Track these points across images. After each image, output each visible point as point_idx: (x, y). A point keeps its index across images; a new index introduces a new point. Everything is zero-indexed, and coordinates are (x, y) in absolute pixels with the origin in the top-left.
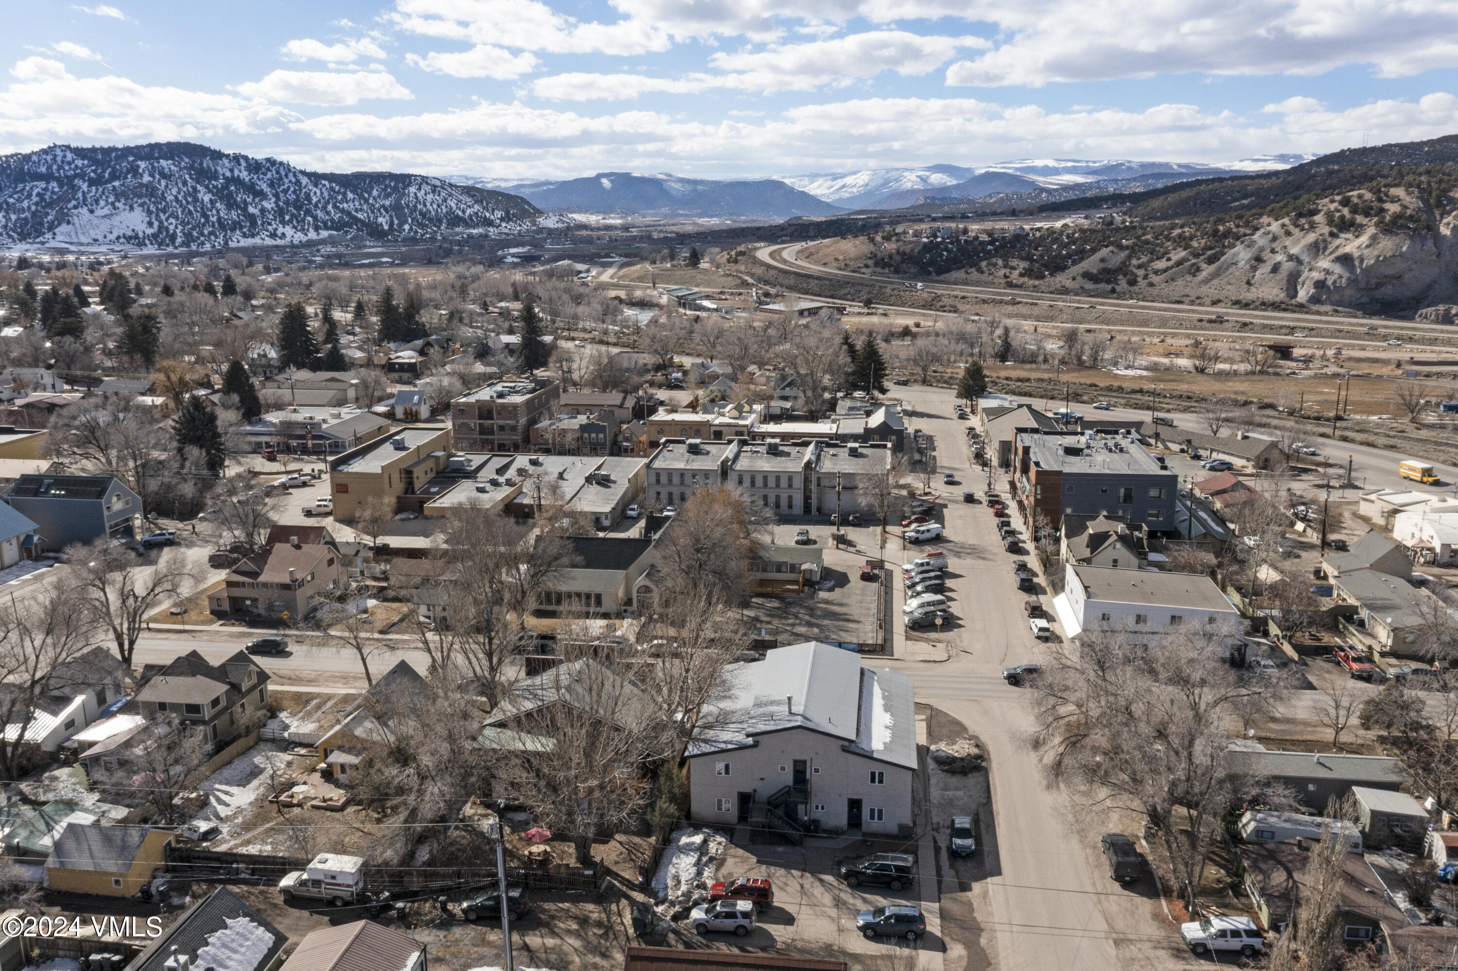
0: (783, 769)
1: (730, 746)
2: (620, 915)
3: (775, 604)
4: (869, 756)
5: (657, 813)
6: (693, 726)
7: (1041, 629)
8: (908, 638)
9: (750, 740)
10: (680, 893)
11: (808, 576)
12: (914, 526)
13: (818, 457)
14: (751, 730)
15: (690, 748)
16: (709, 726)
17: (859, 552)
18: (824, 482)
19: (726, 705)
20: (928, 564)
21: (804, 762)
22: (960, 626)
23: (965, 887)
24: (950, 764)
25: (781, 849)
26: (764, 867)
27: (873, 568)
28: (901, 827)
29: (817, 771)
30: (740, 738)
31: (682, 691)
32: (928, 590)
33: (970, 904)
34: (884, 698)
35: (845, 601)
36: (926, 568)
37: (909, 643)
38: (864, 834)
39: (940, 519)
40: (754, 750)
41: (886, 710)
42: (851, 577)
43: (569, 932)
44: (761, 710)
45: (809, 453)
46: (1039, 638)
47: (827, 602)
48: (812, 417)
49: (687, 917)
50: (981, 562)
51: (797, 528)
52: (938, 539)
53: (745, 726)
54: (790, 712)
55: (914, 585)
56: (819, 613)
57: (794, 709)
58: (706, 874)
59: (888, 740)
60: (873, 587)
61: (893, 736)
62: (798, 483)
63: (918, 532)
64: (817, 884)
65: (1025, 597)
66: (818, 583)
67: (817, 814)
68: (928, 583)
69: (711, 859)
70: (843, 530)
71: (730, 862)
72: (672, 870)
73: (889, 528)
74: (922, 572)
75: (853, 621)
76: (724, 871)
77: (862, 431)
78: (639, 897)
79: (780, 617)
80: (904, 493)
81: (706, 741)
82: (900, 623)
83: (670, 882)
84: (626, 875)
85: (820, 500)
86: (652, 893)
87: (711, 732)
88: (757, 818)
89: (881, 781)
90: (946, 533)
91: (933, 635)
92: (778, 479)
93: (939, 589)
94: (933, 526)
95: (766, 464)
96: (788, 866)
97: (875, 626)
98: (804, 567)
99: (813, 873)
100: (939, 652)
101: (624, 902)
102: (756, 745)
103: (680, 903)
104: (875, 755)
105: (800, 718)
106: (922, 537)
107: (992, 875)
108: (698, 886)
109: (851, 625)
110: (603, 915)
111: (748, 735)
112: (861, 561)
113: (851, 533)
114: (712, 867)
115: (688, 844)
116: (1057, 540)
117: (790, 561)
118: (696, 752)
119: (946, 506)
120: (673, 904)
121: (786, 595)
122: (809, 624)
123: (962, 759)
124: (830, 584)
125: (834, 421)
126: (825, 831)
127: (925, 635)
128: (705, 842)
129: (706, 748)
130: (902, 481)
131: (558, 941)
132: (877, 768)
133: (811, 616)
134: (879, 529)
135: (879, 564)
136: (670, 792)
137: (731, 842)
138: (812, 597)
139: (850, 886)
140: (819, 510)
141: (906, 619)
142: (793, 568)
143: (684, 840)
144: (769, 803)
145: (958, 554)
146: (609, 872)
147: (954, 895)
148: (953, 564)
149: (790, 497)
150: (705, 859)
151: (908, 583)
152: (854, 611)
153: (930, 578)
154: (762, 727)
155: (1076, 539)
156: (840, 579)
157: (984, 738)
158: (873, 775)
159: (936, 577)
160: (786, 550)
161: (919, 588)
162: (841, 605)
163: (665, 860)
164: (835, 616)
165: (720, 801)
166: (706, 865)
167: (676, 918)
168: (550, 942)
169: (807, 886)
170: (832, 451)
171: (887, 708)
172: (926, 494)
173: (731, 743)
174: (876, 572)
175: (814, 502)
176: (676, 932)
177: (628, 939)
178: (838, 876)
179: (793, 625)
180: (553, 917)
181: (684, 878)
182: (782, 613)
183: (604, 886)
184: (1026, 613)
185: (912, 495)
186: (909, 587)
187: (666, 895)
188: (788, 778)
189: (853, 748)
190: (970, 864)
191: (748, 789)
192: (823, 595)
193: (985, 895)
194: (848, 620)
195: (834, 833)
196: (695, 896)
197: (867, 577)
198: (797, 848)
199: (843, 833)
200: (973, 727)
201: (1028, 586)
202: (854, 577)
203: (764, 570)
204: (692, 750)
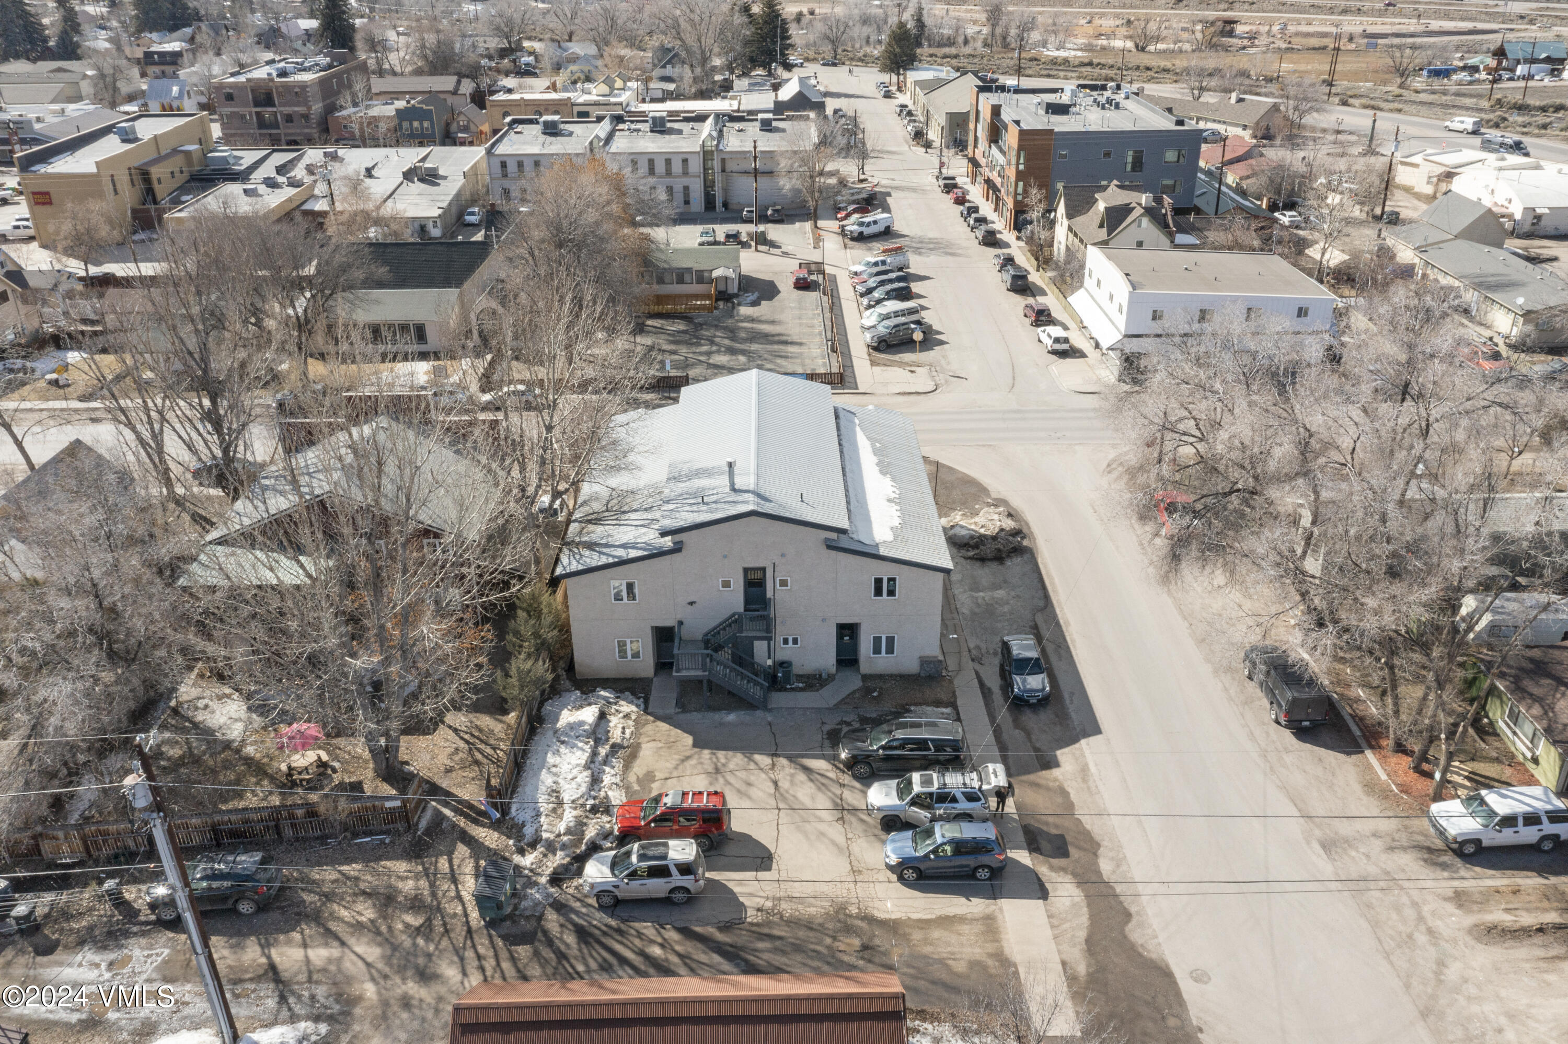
0: (726, 584)
1: (633, 554)
2: (454, 880)
3: (680, 326)
4: (872, 555)
5: (514, 681)
6: (568, 522)
7: (1057, 340)
8: (873, 363)
9: (668, 542)
10: (562, 827)
11: (722, 287)
12: (855, 216)
13: (721, 132)
14: (669, 523)
15: (564, 559)
16: (595, 520)
17: (785, 254)
18: (730, 166)
19: (621, 481)
20: (884, 263)
21: (764, 570)
22: (942, 343)
23: (1049, 763)
24: (976, 546)
25: (731, 717)
26: (706, 753)
27: (810, 273)
28: (925, 662)
29: (784, 583)
30: (650, 537)
31: (543, 462)
32: (889, 296)
33: (1064, 793)
34: (876, 452)
35: (777, 317)
36: (881, 268)
37: (877, 369)
38: (865, 678)
39: (886, 209)
40: (676, 556)
41: (883, 472)
42: (780, 286)
43: (358, 927)
44: (681, 487)
45: (707, 127)
46: (1055, 352)
47: (753, 320)
48: (703, 95)
49: (579, 873)
50: (950, 258)
51: (700, 228)
52: (887, 233)
53: (657, 514)
54: (734, 490)
55: (870, 291)
56: (743, 335)
57: (739, 483)
58: (607, 779)
59: (896, 522)
60: (812, 297)
61: (904, 514)
62: (695, 166)
63: (861, 224)
64: (801, 777)
65: (1020, 302)
66: (736, 296)
67: (784, 653)
68: (889, 287)
69: (615, 748)
70: (761, 228)
71: (647, 751)
72: (546, 779)
73: (820, 223)
74: (878, 274)
75: (792, 343)
76: (638, 769)
77: (772, 106)
78: (489, 837)
79: (688, 343)
80: (833, 181)
81: (591, 546)
82: (858, 344)
83: (544, 807)
84: (464, 794)
85: (726, 190)
86: (512, 828)
87: (599, 529)
88: (689, 670)
89: (891, 593)
90: (897, 227)
91: (908, 357)
92: (668, 162)
93: (904, 294)
94: (879, 215)
95: (651, 144)
96: (747, 747)
97: (825, 349)
98: (715, 274)
99: (790, 758)
100: (921, 380)
101: (462, 850)
102: (677, 549)
103: (564, 847)
104: (883, 552)
105: (751, 497)
106: (867, 231)
107: (1086, 735)
108: (594, 810)
109: (791, 349)
110: (423, 883)
111: (663, 534)
112: (793, 265)
113: (774, 232)
114: (617, 763)
115: (572, 726)
116: (1052, 224)
117: (697, 267)
118: (575, 566)
119: (889, 194)
120: (551, 848)
121: (694, 313)
122: (732, 351)
123: (994, 538)
124: (752, 297)
125: (733, 98)
126: (800, 677)
127: (897, 357)
128: (602, 716)
129: (593, 559)
130: (829, 167)
131: (335, 951)
132: (885, 571)
133: (733, 339)
134: (808, 225)
135: (817, 267)
136: (536, 635)
137: (646, 711)
138: (730, 314)
139: (855, 777)
140: (725, 205)
141: (868, 336)
142: (701, 277)
143: (567, 717)
144: (706, 643)
145: (918, 251)
146: (434, 789)
147: (1032, 777)
148: (917, 264)
149: (686, 188)
150: (603, 751)
151: (861, 289)
152: (792, 329)
153: (891, 281)
154: (687, 517)
155: (1080, 220)
156: (767, 290)
157: (1017, 502)
158: (878, 582)
159: (899, 279)
160: (689, 251)
161: (877, 294)
162: (773, 322)
163: (532, 761)
164: (766, 338)
165: (622, 645)
166: (605, 762)
167: (556, 879)
168: (320, 954)
169: (784, 784)
170: (737, 125)
171: (884, 469)
172: (861, 181)
173: (634, 547)
174: (813, 277)
175: (718, 192)
176: (560, 907)
177: (470, 931)
178: (833, 759)
179: (709, 354)
180: (328, 897)
181: (567, 797)
182: (692, 338)
183: (423, 824)
184: (1028, 321)
185: (843, 183)
186: (862, 295)
187: (538, 831)
188: (735, 599)
189: (844, 542)
190: (1046, 716)
191: (668, 621)
192: (744, 310)
193: (1084, 771)
194: (786, 343)
195: (815, 681)
196: (590, 833)
197: (803, 285)
198: (759, 713)
199: (831, 678)
200: (997, 486)
201: (1021, 286)
202: (786, 286)
203: (661, 281)
204: (568, 563)
